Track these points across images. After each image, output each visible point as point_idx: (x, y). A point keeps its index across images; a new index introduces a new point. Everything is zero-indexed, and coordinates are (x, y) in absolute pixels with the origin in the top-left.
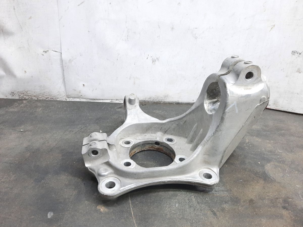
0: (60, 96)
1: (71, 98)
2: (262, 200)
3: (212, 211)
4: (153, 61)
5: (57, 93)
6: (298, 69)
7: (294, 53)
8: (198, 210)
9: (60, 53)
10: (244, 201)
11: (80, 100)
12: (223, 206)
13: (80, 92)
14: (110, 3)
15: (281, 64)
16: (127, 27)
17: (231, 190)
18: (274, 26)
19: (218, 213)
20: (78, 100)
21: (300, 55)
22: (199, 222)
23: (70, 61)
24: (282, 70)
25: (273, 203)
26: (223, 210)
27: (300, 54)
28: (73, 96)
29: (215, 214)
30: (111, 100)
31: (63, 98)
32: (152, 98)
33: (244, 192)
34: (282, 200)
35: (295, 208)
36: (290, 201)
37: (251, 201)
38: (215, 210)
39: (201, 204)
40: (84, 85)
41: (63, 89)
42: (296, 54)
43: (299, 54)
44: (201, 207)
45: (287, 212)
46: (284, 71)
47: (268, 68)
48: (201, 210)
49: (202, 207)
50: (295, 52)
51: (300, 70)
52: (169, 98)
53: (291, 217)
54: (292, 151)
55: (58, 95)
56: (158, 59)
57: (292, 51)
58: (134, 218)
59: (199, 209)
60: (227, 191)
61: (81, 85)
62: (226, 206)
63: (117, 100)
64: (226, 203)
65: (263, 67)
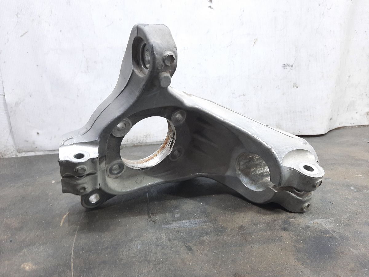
0: (8, 152)
1: (24, 153)
2: (255, 225)
3: (187, 247)
5: (4, 148)
6: (294, 83)
7: (285, 66)
8: (167, 248)
9: (3, 96)
10: (232, 230)
11: (35, 153)
12: (202, 238)
13: (34, 143)
14: (61, 31)
15: (274, 80)
16: (85, 57)
17: (216, 220)
18: (257, 39)
19: (194, 248)
20: (32, 154)
21: (292, 68)
22: (166, 261)
23: (17, 104)
24: (276, 87)
25: (269, 226)
26: (202, 243)
27: (292, 66)
28: (25, 149)
29: (190, 249)
31: (12, 154)
32: (130, 140)
33: (233, 219)
34: (281, 221)
35: (297, 227)
36: (292, 221)
37: (241, 228)
38: (192, 245)
39: (172, 241)
40: (38, 133)
41: (11, 142)
42: (288, 67)
43: (290, 67)
44: (172, 243)
45: (287, 233)
46: (279, 89)
47: (261, 88)
48: (172, 247)
49: (174, 244)
50: (286, 65)
51: (296, 85)
52: (151, 137)
53: (291, 238)
55: (5, 151)
57: (283, 65)
58: (72, 270)
59: (170, 247)
60: (211, 221)
61: (34, 132)
62: (206, 238)
64: (207, 234)
65: (255, 87)
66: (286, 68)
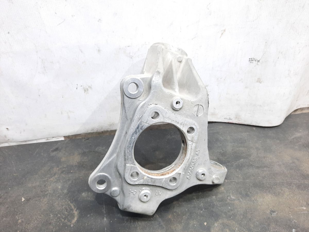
4: (85, 91)
6: (258, 78)
7: (251, 60)
11: (9, 144)
13: (6, 137)
15: (238, 73)
16: (40, 58)
18: (225, 30)
20: (6, 145)
21: (258, 63)
24: (240, 81)
27: (259, 61)
30: (46, 139)
40: (7, 129)
42: (254, 62)
43: (257, 61)
46: (242, 82)
47: (224, 80)
50: (253, 59)
51: (260, 80)
52: (115, 126)
54: (247, 195)
56: (90, 87)
57: (250, 59)
61: (4, 128)
63: (53, 137)
65: (218, 79)
66: (252, 63)
